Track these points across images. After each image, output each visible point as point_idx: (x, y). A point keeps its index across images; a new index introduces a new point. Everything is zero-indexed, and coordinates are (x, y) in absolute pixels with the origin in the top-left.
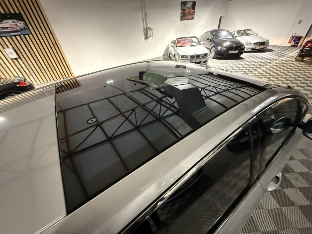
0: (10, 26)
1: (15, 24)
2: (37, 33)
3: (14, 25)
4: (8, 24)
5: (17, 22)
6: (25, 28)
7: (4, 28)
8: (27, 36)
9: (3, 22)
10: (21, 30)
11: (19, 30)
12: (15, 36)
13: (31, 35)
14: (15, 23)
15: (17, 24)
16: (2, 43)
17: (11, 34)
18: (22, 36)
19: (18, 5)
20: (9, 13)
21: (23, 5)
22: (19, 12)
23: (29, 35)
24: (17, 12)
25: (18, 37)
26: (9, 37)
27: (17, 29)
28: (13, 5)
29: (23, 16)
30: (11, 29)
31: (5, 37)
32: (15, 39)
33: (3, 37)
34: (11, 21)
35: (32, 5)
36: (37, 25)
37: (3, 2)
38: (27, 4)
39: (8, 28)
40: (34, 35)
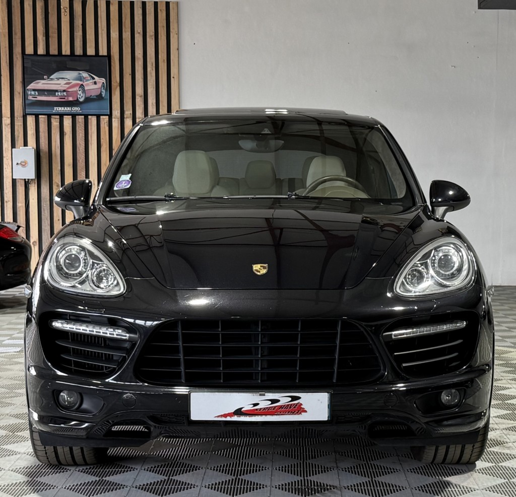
0: (65, 87)
1: (81, 83)
2: (128, 112)
4: (62, 82)
5: (89, 78)
6: (101, 94)
7: (46, 93)
8: (93, 121)
9: (51, 77)
10: (88, 100)
11: (81, 100)
12: (61, 116)
13: (104, 120)
14: (81, 80)
15: (84, 84)
16: (18, 131)
17: (54, 110)
18: (80, 119)
19: (115, 35)
20: (82, 54)
21: (127, 35)
22: (105, 54)
23: (101, 117)
24: (103, 51)
25: (67, 121)
26: (46, 116)
27: (77, 99)
28: (102, 34)
29: (112, 64)
30: (61, 96)
31: (34, 116)
32: (58, 124)
33: (28, 116)
34: (73, 74)
35: (151, 36)
36: (139, 90)
37: (81, 26)
38: (139, 33)
39: (57, 94)
40: (113, 120)
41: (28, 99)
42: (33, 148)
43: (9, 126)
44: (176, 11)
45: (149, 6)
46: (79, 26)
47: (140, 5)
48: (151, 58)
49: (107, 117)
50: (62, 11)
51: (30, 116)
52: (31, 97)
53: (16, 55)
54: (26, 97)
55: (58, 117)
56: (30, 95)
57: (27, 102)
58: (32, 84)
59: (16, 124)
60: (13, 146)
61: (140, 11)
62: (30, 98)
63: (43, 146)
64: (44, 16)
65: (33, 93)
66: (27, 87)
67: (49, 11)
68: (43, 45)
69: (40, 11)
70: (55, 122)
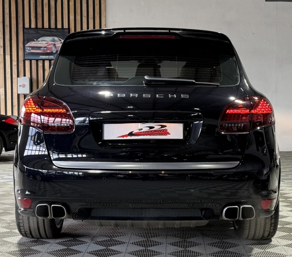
0: (46, 45)
1: (54, 43)
3: (51, 44)
4: (44, 42)
5: (58, 40)
7: (35, 48)
9: (38, 40)
11: (54, 52)
12: (44, 60)
14: (54, 41)
15: (55, 44)
16: (21, 68)
17: (40, 57)
19: (72, 17)
20: (54, 28)
21: (78, 18)
22: (67, 27)
25: (47, 63)
26: (36, 61)
27: (52, 51)
28: (65, 17)
30: (43, 50)
31: (29, 61)
32: (42, 65)
33: (26, 61)
34: (50, 38)
35: (91, 18)
37: (54, 13)
38: (85, 16)
39: (41, 49)
41: (26, 52)
42: (29, 77)
43: (16, 66)
44: (104, 4)
45: (90, 2)
46: (53, 13)
47: (86, 2)
50: (44, 5)
51: (27, 61)
52: (28, 50)
53: (20, 29)
54: (25, 50)
55: (42, 61)
56: (27, 49)
57: (25, 53)
58: (28, 44)
59: (19, 65)
60: (18, 76)
61: (86, 5)
63: (34, 76)
64: (35, 8)
65: (29, 48)
66: (26, 45)
67: (38, 5)
68: (34, 23)
69: (33, 5)
70: (40, 64)
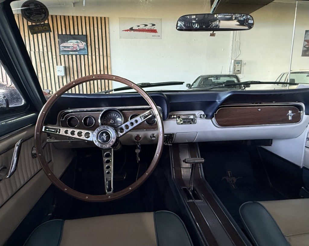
0: (73, 45)
1: (78, 44)
2: (94, 54)
3: (76, 45)
4: (72, 44)
5: (80, 42)
6: (84, 48)
7: (66, 47)
8: (82, 56)
9: (69, 42)
10: (80, 50)
11: (78, 50)
13: (86, 56)
14: (78, 43)
15: (79, 44)
16: (58, 60)
17: (69, 53)
18: (78, 56)
19: (88, 28)
20: (77, 34)
21: (92, 28)
22: (85, 34)
23: (85, 55)
24: (84, 33)
25: (74, 57)
26: (67, 55)
27: (77, 50)
28: (84, 27)
29: (88, 38)
31: (63, 55)
33: (61, 55)
34: (75, 41)
36: (97, 46)
37: (77, 25)
39: (70, 48)
40: (89, 56)
42: (64, 66)
43: (55, 59)
47: (96, 18)
48: (100, 36)
49: (87, 55)
50: (70, 19)
53: (56, 35)
55: (71, 55)
57: (60, 50)
58: (62, 44)
59: (57, 58)
60: (57, 65)
61: (96, 20)
62: (61, 49)
63: (67, 65)
64: (64, 21)
65: (62, 47)
66: (60, 45)
68: (65, 31)
70: (70, 57)
